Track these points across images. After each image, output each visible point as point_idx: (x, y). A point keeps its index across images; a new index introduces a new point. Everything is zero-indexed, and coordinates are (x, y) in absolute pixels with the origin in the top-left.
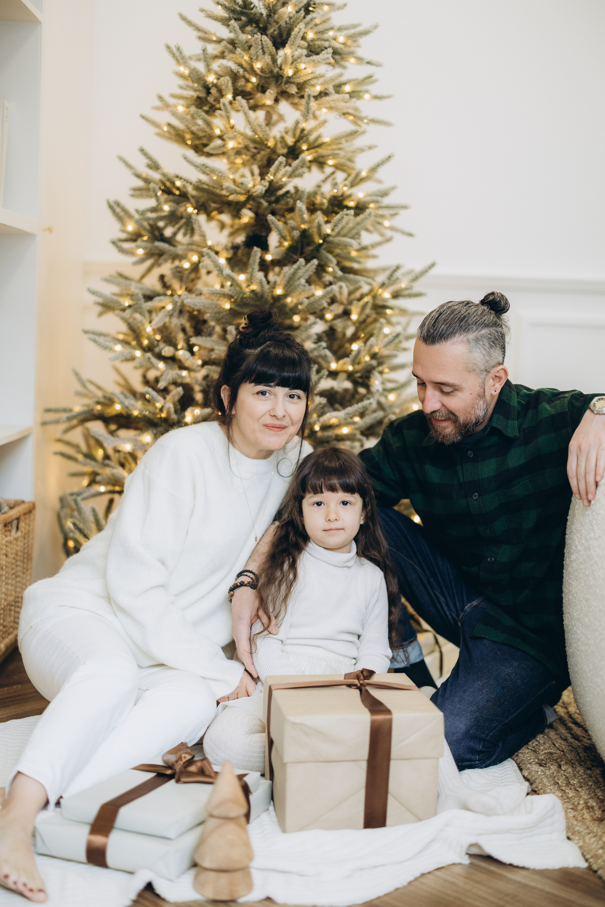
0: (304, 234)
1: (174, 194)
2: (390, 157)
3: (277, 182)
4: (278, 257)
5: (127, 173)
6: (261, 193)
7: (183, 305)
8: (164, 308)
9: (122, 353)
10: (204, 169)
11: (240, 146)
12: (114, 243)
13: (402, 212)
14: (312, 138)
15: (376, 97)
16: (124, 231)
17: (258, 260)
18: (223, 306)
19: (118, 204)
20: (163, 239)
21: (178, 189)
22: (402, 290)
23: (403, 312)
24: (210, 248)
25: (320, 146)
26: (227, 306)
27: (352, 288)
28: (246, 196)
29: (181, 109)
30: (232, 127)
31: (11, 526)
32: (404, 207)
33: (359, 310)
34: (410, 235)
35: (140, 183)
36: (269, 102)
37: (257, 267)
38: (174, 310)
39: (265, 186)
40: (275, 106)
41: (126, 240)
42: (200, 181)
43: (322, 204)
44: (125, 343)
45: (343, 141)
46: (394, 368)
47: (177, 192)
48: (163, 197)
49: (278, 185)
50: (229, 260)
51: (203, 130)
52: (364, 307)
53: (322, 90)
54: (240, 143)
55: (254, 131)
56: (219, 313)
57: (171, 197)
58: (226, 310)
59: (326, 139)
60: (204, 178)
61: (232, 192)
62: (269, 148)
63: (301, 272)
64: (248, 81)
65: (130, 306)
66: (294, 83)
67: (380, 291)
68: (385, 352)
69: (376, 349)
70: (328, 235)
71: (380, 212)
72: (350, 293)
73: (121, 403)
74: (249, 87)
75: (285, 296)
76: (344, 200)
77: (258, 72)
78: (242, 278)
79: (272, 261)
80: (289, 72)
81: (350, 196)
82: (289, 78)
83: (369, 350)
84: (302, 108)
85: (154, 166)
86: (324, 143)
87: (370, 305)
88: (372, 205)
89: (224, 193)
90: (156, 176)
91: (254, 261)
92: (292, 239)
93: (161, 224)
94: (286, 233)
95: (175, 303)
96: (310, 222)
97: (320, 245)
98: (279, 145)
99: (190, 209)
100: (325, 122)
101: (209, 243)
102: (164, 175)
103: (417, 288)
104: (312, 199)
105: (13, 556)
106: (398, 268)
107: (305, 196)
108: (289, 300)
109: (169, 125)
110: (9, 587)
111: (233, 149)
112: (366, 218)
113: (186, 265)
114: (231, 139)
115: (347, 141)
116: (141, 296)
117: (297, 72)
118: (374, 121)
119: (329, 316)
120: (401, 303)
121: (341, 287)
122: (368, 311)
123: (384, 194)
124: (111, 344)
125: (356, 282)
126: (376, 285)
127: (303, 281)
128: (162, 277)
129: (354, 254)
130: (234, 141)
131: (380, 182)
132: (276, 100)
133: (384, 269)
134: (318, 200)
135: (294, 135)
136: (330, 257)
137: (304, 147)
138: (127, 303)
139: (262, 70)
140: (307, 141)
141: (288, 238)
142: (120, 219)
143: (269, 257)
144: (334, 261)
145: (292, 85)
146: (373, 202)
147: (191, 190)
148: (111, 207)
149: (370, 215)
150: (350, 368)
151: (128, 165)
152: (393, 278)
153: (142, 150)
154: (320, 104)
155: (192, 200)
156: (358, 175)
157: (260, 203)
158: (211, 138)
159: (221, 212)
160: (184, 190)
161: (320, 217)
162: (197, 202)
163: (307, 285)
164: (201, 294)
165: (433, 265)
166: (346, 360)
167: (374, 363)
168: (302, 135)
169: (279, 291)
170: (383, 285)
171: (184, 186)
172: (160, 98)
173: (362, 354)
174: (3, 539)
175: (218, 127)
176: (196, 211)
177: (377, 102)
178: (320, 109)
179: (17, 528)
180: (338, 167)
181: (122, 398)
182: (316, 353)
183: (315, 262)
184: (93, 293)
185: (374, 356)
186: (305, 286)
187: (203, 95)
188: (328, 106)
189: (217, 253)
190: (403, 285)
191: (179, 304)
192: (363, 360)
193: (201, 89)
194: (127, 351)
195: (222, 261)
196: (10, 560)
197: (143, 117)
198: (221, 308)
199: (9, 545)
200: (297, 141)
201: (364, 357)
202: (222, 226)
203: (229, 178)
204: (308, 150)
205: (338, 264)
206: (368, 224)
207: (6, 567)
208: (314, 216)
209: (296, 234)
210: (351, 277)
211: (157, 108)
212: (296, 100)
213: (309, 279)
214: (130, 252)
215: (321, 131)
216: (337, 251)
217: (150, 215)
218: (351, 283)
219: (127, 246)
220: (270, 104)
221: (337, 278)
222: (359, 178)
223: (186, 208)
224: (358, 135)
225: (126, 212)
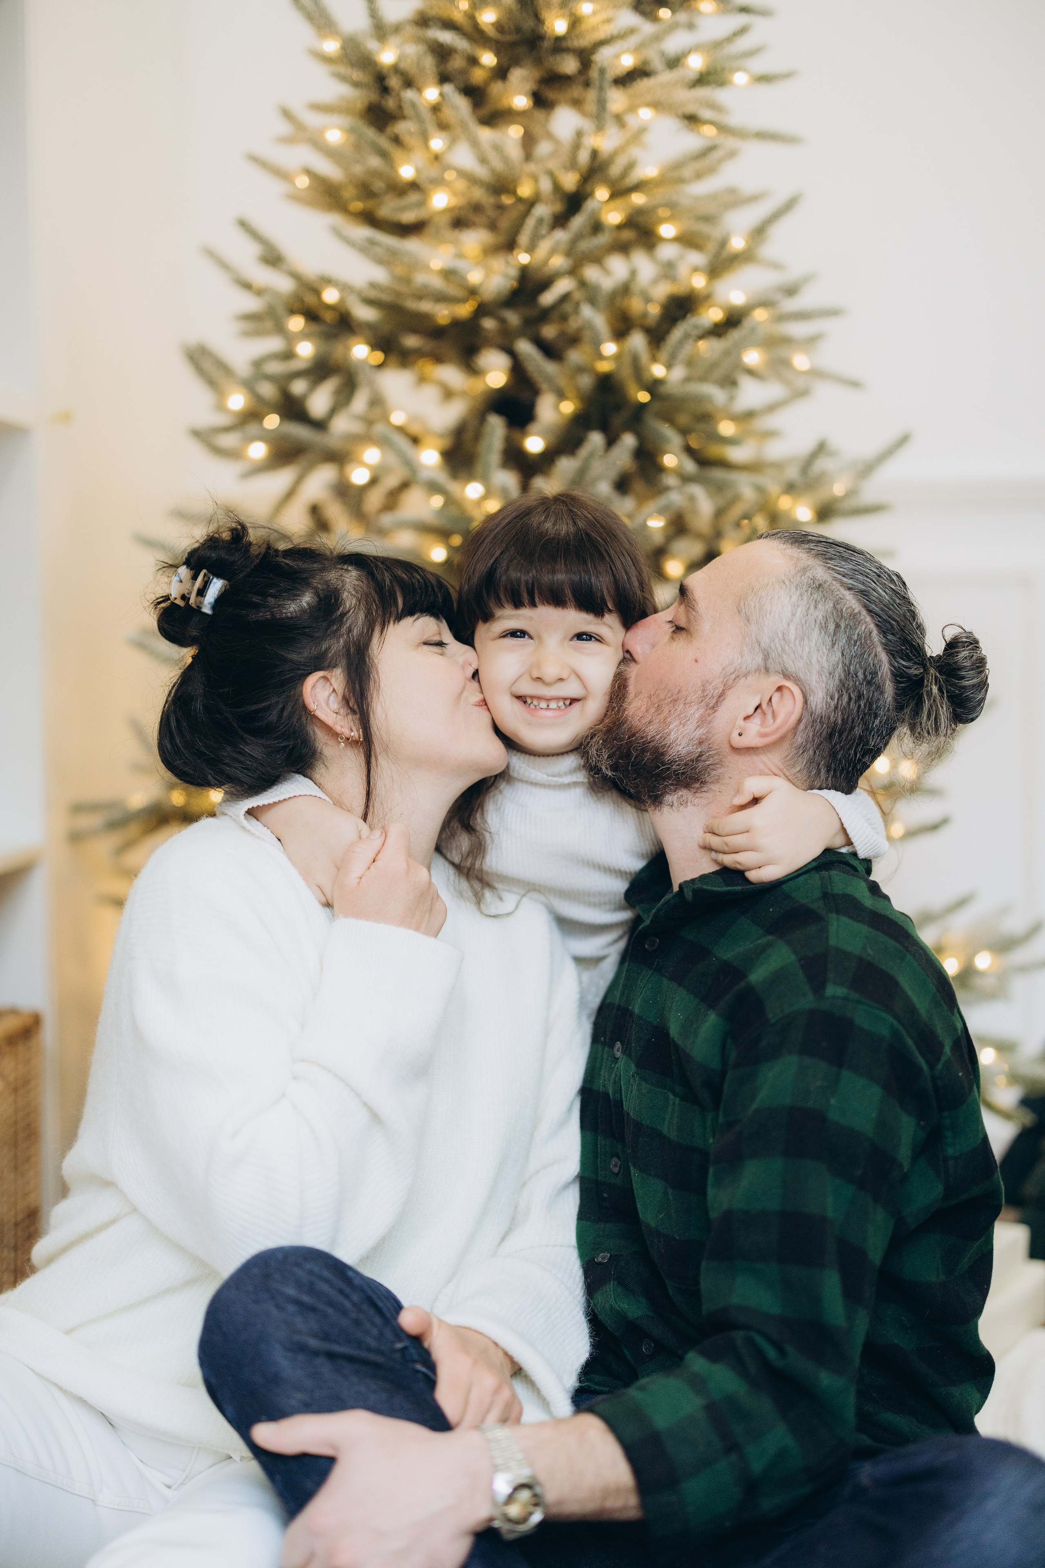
0: (605, 383)
1: (322, 320)
2: (793, 201)
3: (538, 270)
5: (222, 281)
6: (503, 293)
10: (387, 259)
11: (460, 203)
12: (198, 435)
13: (832, 325)
14: (615, 170)
15: (763, 79)
16: (221, 409)
17: (499, 445)
18: (431, 556)
19: (206, 351)
20: (305, 419)
21: (329, 307)
22: (837, 499)
24: (401, 430)
25: (634, 188)
26: (441, 555)
27: (720, 499)
28: (473, 305)
29: (335, 136)
30: (436, 159)
32: (832, 313)
34: (855, 384)
35: (251, 304)
36: (521, 102)
39: (510, 278)
40: (540, 114)
41: (227, 429)
42: (373, 285)
43: (645, 315)
45: (687, 172)
47: (329, 317)
48: (298, 327)
49: (541, 276)
50: (445, 455)
51: (377, 174)
53: (636, 64)
54: (460, 197)
55: (483, 160)
57: (318, 326)
59: (648, 170)
62: (519, 198)
63: (598, 467)
64: (474, 61)
66: (570, 50)
67: (785, 502)
70: (661, 382)
71: (783, 329)
72: (719, 513)
74: (478, 76)
76: (696, 306)
77: (491, 32)
78: (473, 490)
79: (541, 453)
80: (559, 26)
81: (708, 296)
82: (559, 39)
84: (589, 107)
85: (273, 258)
86: (642, 181)
88: (760, 315)
90: (284, 285)
91: (488, 448)
92: (580, 395)
93: (298, 387)
94: (564, 383)
96: (617, 357)
97: (643, 406)
98: (544, 193)
99: (361, 352)
100: (642, 130)
101: (398, 418)
102: (296, 276)
103: (869, 493)
104: (621, 302)
106: (821, 449)
109: (308, 172)
111: (446, 210)
112: (745, 341)
114: (438, 186)
115: (697, 177)
117: (575, 22)
118: (762, 136)
119: (674, 568)
121: (694, 497)
123: (791, 291)
125: (730, 485)
126: (773, 488)
127: (604, 487)
128: (315, 510)
129: (726, 428)
130: (444, 190)
132: (541, 101)
134: (636, 305)
135: (576, 168)
136: (667, 430)
137: (601, 193)
139: (499, 26)
140: (605, 179)
141: (570, 393)
142: (212, 383)
143: (534, 445)
144: (674, 439)
145: (568, 55)
146: (764, 305)
147: (364, 313)
148: (192, 359)
149: (753, 333)
151: (224, 265)
152: (813, 473)
153: (243, 224)
154: (630, 97)
155: (364, 331)
156: (723, 248)
158: (395, 190)
159: (439, 359)
160: (342, 309)
161: (637, 341)
162: (377, 333)
163: (614, 495)
165: (904, 440)
168: (595, 164)
170: (790, 488)
171: (342, 301)
172: (287, 114)
175: (407, 161)
176: (376, 358)
177: (764, 89)
178: (632, 109)
180: (687, 240)
183: (629, 441)
184: (149, 543)
187: (373, 96)
188: (649, 99)
189: (417, 441)
190: (838, 489)
193: (369, 82)
195: (430, 458)
200: (584, 181)
202: (448, 394)
203: (432, 268)
204: (609, 199)
205: (689, 451)
206: (752, 357)
208: (626, 343)
209: (586, 381)
210: (717, 474)
211: (287, 140)
212: (576, 91)
213: (622, 485)
214: (233, 454)
215: (635, 152)
216: (683, 419)
217: (275, 368)
218: (717, 488)
219: (228, 441)
220: (527, 108)
221: (686, 479)
222: (725, 254)
223: (348, 349)
224: (721, 161)
225: (225, 368)
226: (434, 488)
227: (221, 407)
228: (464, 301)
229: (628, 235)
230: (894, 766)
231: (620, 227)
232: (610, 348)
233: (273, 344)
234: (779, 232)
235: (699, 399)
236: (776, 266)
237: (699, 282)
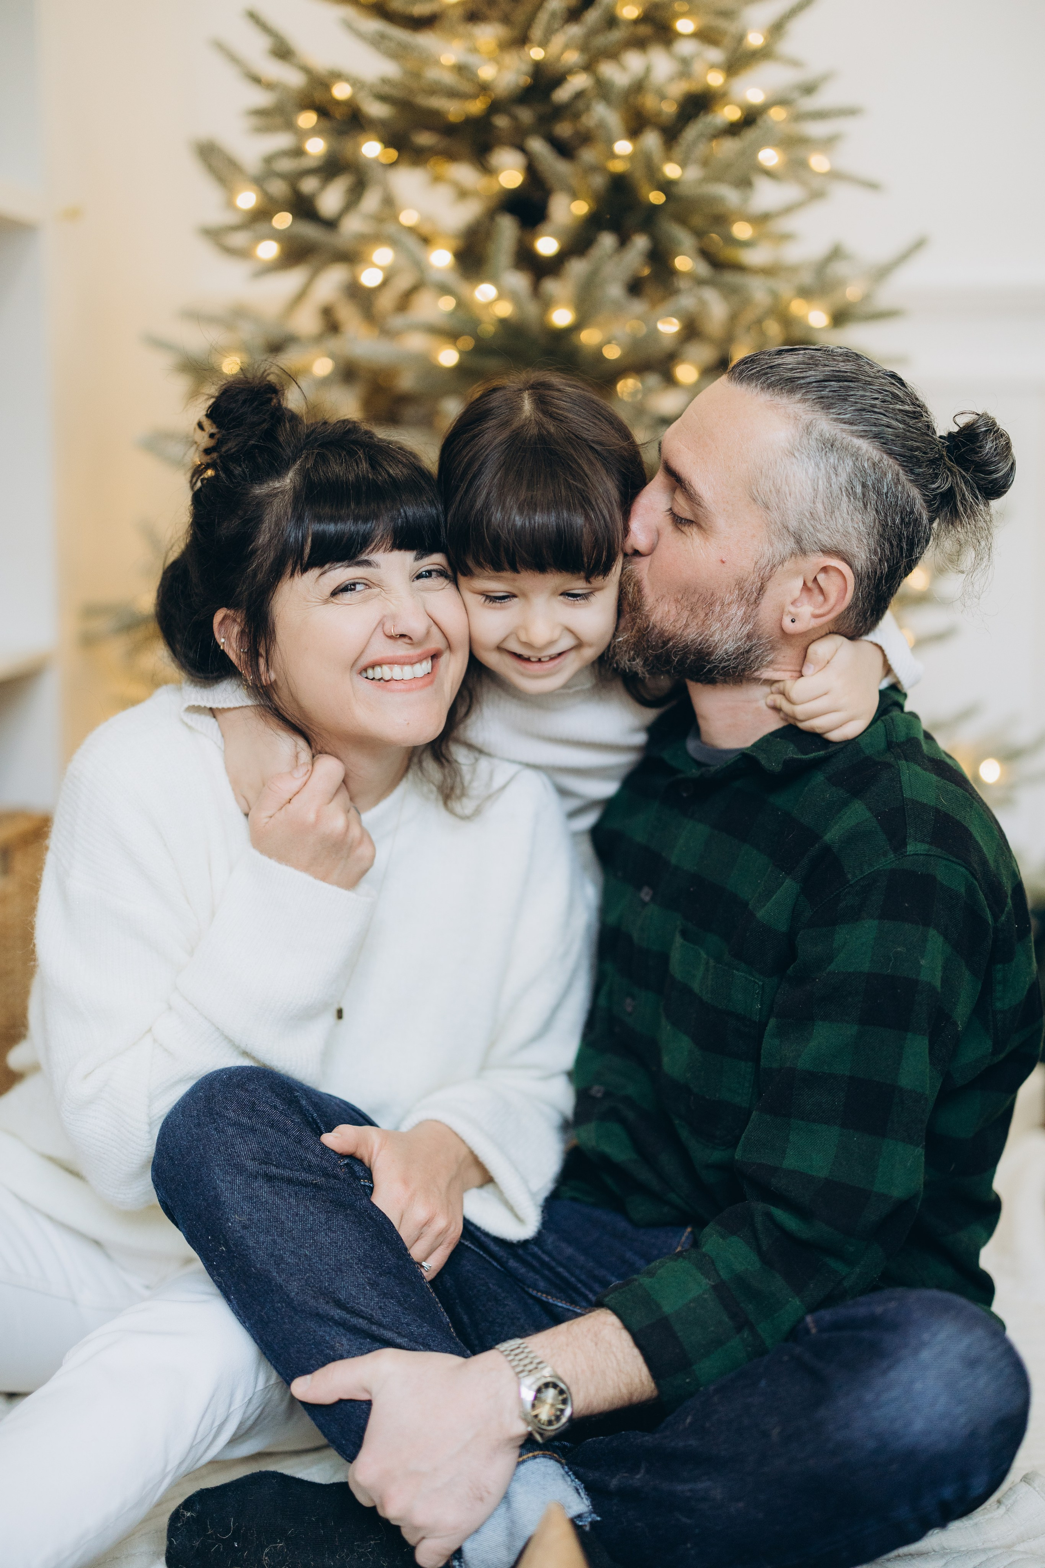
0: (618, 183)
1: (332, 116)
3: (552, 66)
4: (567, 243)
5: (231, 75)
6: (515, 90)
7: (351, 360)
8: (310, 370)
10: (398, 53)
12: (209, 234)
13: (852, 124)
16: (230, 208)
17: (510, 247)
18: (441, 360)
19: (215, 147)
20: (315, 218)
21: (339, 103)
22: (852, 303)
24: (411, 230)
26: (451, 359)
27: (733, 304)
28: (485, 102)
32: (850, 112)
34: (873, 186)
35: (262, 99)
38: (333, 372)
39: (523, 73)
41: (236, 228)
42: (385, 81)
43: (659, 113)
47: (339, 113)
48: (309, 123)
49: (555, 71)
50: (457, 256)
56: (431, 374)
57: (329, 122)
58: (447, 368)
61: (453, 96)
63: (609, 270)
67: (798, 307)
70: (676, 183)
71: (802, 128)
72: (733, 318)
75: (577, 328)
78: (485, 292)
79: (553, 255)
81: (726, 94)
85: (283, 51)
88: (777, 114)
90: (293, 79)
91: (498, 249)
92: (593, 195)
93: (309, 185)
94: (575, 183)
95: (337, 359)
96: (631, 158)
97: (657, 208)
99: (373, 149)
101: (408, 218)
102: (306, 70)
103: (886, 297)
104: (635, 99)
106: (835, 253)
108: (585, 337)
112: (760, 142)
116: (261, 346)
119: (686, 373)
120: (852, 335)
121: (705, 302)
123: (809, 89)
125: (743, 289)
126: (786, 292)
127: (617, 289)
128: (326, 310)
129: (741, 230)
134: (650, 102)
136: (681, 232)
141: (583, 193)
142: (221, 179)
143: (544, 246)
144: (691, 242)
146: (779, 104)
147: (371, 105)
148: (202, 155)
151: (233, 58)
152: (827, 277)
153: (254, 17)
155: (376, 127)
156: (741, 45)
159: (451, 157)
160: (353, 106)
161: (653, 143)
162: (390, 130)
163: (628, 298)
165: (919, 245)
169: (562, 318)
170: (805, 293)
171: (353, 96)
176: (388, 156)
180: (704, 37)
183: (641, 242)
184: (158, 344)
186: (623, 300)
189: (429, 242)
190: (852, 292)
191: (348, 361)
195: (442, 259)
202: (462, 193)
205: (702, 251)
206: (769, 157)
208: (640, 142)
209: (598, 181)
210: (730, 278)
213: (635, 288)
214: (243, 254)
216: (697, 221)
217: (286, 165)
218: (730, 292)
219: (239, 239)
221: (700, 282)
222: (742, 51)
223: (358, 146)
225: (233, 165)
226: (444, 290)
227: (230, 204)
228: (474, 97)
229: (644, 30)
231: (636, 22)
232: (623, 147)
233: (282, 141)
234: (798, 28)
235: (714, 200)
236: (795, 63)
237: (715, 80)
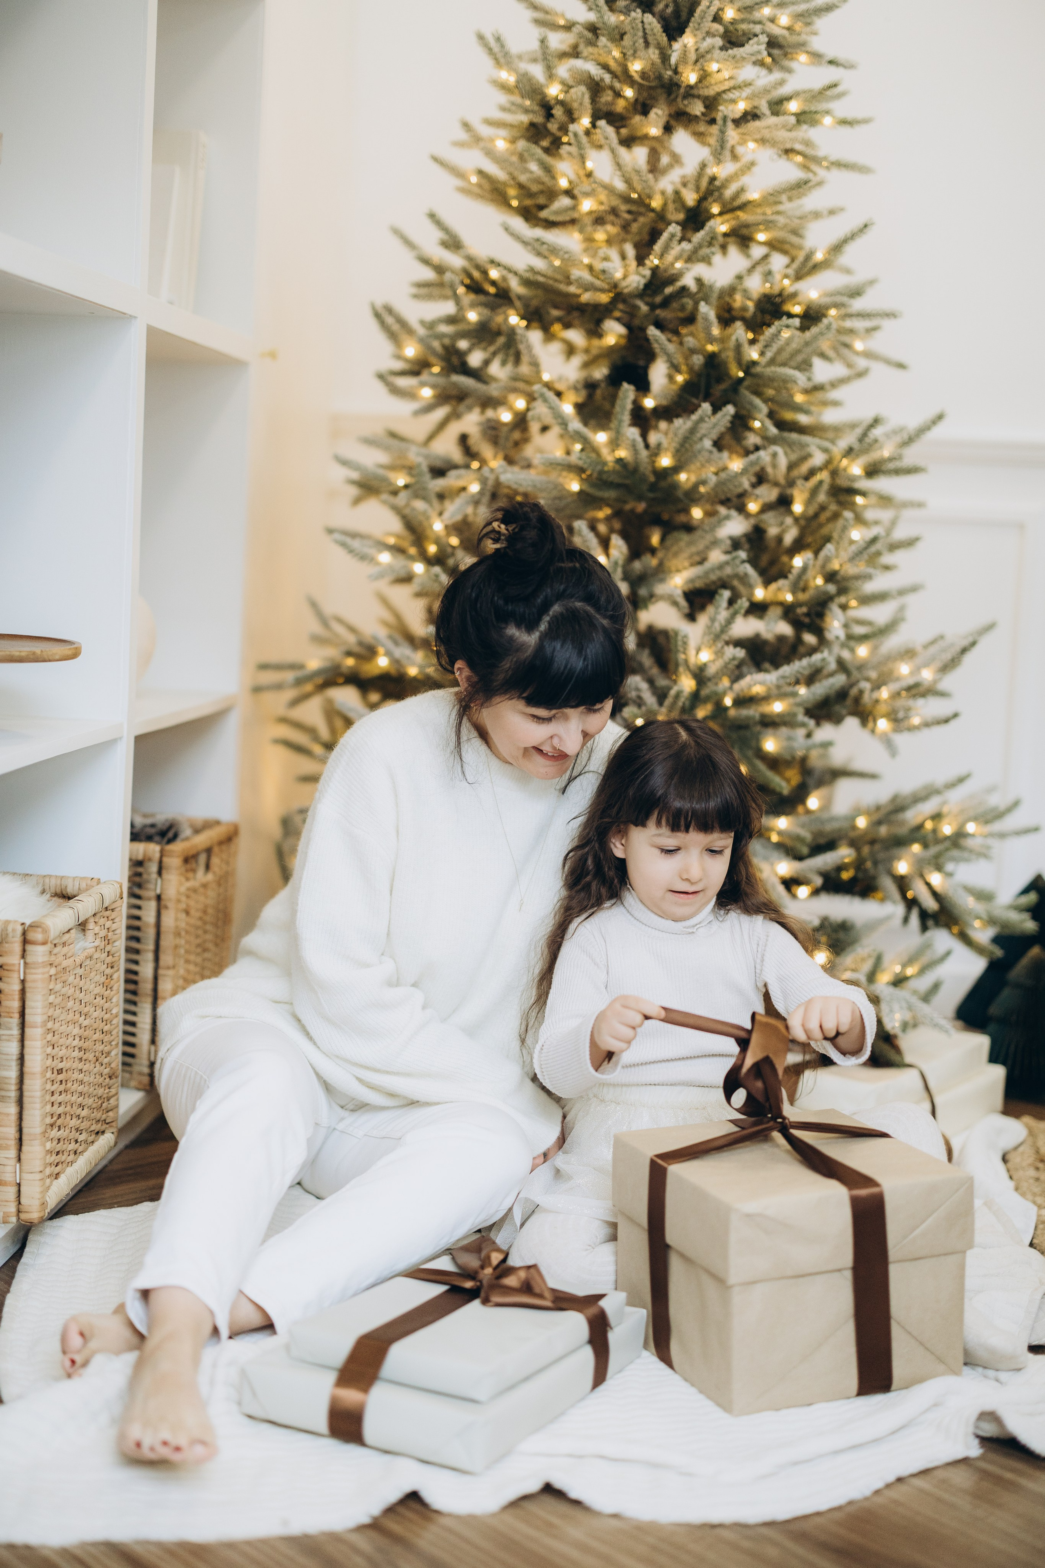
0: (712, 360)
1: (486, 293)
2: (866, 226)
3: (665, 271)
4: (664, 402)
5: (407, 257)
6: (637, 288)
7: (498, 484)
8: (464, 489)
9: (390, 567)
10: (538, 248)
11: (602, 208)
12: (381, 377)
13: (886, 323)
14: (728, 193)
15: (844, 122)
16: (399, 357)
17: (629, 406)
18: (567, 487)
19: (389, 310)
20: (465, 370)
21: (493, 283)
22: (883, 461)
23: (885, 500)
24: (548, 386)
25: (742, 207)
26: (575, 486)
27: (794, 457)
28: (611, 295)
29: (501, 145)
30: (589, 175)
31: (197, 862)
32: (890, 315)
33: (806, 495)
34: (901, 366)
35: (429, 274)
36: (654, 131)
37: (626, 418)
38: (481, 493)
39: (644, 277)
40: (666, 137)
41: (403, 373)
42: (532, 270)
43: (744, 309)
44: (398, 550)
45: (784, 198)
46: (867, 600)
47: (492, 290)
48: (468, 298)
49: (666, 275)
50: (580, 408)
51: (538, 181)
52: (814, 492)
53: (748, 109)
54: (602, 203)
55: (628, 181)
56: (560, 498)
57: (482, 298)
58: (573, 494)
59: (753, 195)
60: (539, 264)
61: (588, 288)
62: (653, 210)
63: (704, 428)
64: (618, 94)
65: (406, 487)
66: (699, 97)
67: (845, 462)
68: (851, 570)
69: (835, 565)
70: (754, 363)
71: (848, 324)
72: (791, 467)
73: (388, 653)
74: (620, 106)
75: (676, 469)
76: (783, 302)
77: (637, 77)
78: (601, 438)
79: (655, 410)
80: (692, 78)
81: (794, 295)
82: (691, 87)
83: (823, 566)
84: (712, 141)
85: (453, 243)
86: (749, 202)
87: (825, 487)
88: (833, 312)
89: (572, 289)
90: (456, 261)
91: (623, 408)
92: (691, 370)
93: (463, 344)
94: (679, 359)
95: (483, 481)
96: (722, 340)
97: (740, 381)
98: (671, 207)
99: (514, 319)
100: (753, 164)
101: (546, 377)
102: (469, 258)
103: (910, 456)
104: (727, 299)
105: (198, 914)
106: (876, 422)
107: (715, 295)
108: (683, 477)
109: (481, 173)
110: (192, 967)
111: (591, 213)
112: (821, 334)
113: (506, 417)
114: (587, 195)
115: (790, 199)
116: (425, 468)
117: (704, 76)
118: (839, 165)
119: (753, 507)
120: (882, 484)
121: (775, 455)
122: (822, 497)
123: (856, 293)
124: (371, 551)
125: (803, 446)
126: (837, 451)
127: (708, 443)
128: (463, 439)
129: (799, 398)
130: (591, 199)
131: (848, 271)
132: (668, 129)
133: (853, 426)
134: (738, 300)
135: (698, 189)
136: (757, 401)
137: (715, 209)
138: (401, 481)
139: (643, 74)
140: (720, 199)
141: (684, 368)
142: (393, 336)
143: (649, 403)
144: (764, 409)
145: (696, 100)
146: (836, 306)
147: (515, 286)
148: (377, 315)
149: (828, 327)
150: (789, 598)
151: (408, 243)
152: (867, 440)
153: (432, 216)
154: (744, 134)
155: (518, 303)
156: (809, 257)
157: (637, 308)
158: (552, 194)
159: (567, 326)
160: (502, 285)
161: (740, 332)
162: (526, 306)
163: (715, 450)
164: (529, 466)
165: (939, 417)
166: (781, 582)
167: (832, 588)
168: (711, 187)
169: (665, 461)
170: (849, 452)
171: (504, 279)
172: (466, 126)
173: (810, 573)
174: (181, 884)
175: (564, 175)
176: (524, 323)
177: (845, 130)
178: (743, 142)
179: (208, 867)
180: (774, 245)
181: (390, 645)
182: (728, 571)
183: (730, 409)
184: (345, 463)
185: (831, 577)
186: (711, 452)
187: (539, 119)
188: (758, 136)
189: (559, 394)
190: (886, 453)
191: (491, 482)
192: (812, 584)
193: (536, 108)
194: (400, 563)
195: (568, 408)
196: (192, 921)
197: (435, 159)
198: (565, 489)
199: (192, 895)
200: (702, 200)
201: (815, 578)
202: (570, 350)
203: (582, 262)
204: (721, 214)
205: (771, 415)
206: (825, 345)
207: (187, 932)
208: (729, 330)
209: (698, 360)
210: (793, 436)
211: (460, 144)
212: (702, 127)
213: (720, 442)
214: (409, 395)
215: (745, 180)
216: (770, 393)
217: (444, 329)
218: (792, 448)
219: (404, 382)
220: (657, 135)
221: (770, 439)
222: (810, 264)
223: (505, 317)
224: (810, 188)
225: (403, 324)
227: (398, 354)
229: (731, 240)
230: (917, 670)
231: (727, 234)
232: (715, 332)
233: (447, 308)
234: (853, 248)
236: (845, 272)
237: (787, 284)
